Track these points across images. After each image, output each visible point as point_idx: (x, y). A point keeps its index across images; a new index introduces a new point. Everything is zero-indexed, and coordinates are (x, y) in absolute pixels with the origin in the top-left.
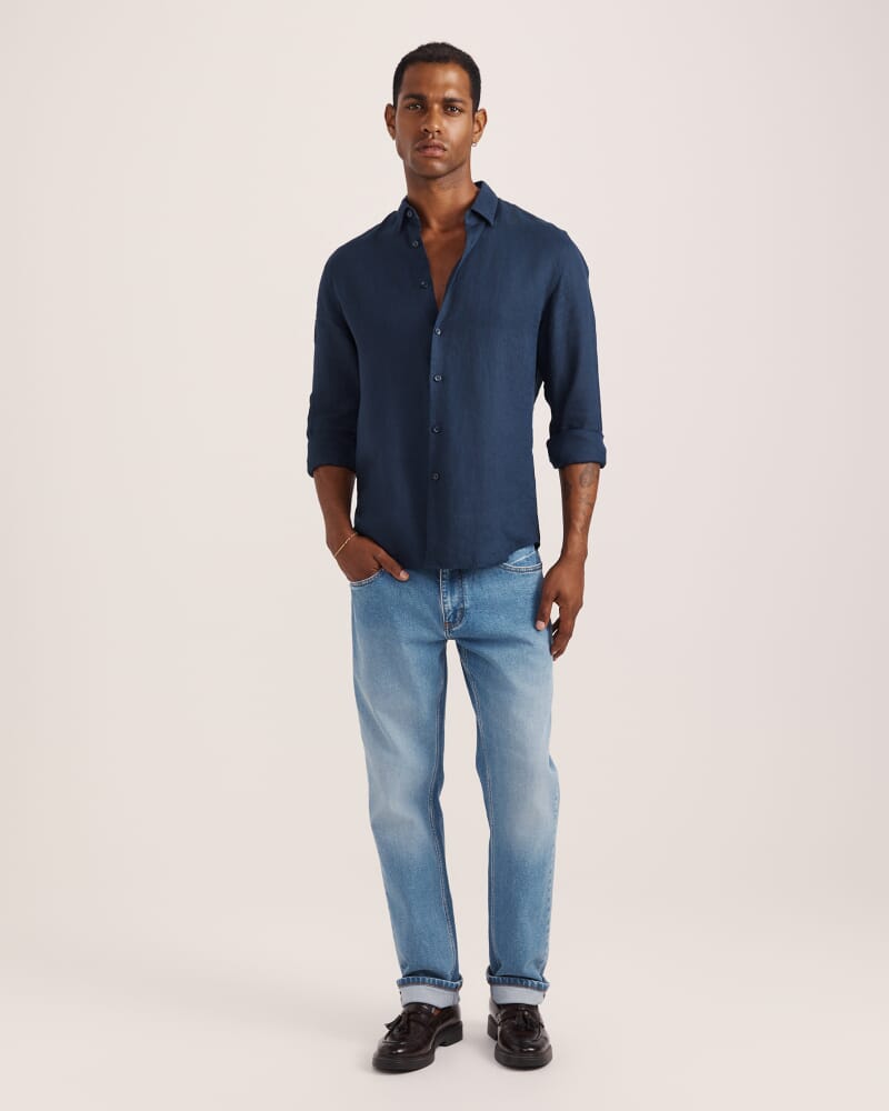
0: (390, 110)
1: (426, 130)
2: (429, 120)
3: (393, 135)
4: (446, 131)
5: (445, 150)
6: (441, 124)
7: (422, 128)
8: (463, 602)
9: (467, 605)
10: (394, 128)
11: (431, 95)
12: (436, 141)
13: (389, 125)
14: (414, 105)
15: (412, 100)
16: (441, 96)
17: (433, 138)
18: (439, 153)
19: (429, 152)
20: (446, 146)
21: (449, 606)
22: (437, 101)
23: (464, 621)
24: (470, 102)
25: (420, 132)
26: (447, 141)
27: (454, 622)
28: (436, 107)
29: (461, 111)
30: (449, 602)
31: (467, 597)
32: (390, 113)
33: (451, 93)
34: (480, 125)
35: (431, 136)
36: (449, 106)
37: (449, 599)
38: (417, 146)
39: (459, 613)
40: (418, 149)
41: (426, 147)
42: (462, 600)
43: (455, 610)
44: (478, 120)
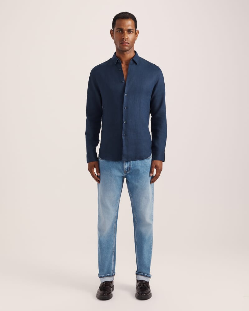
0: (112, 31)
1: (123, 38)
2: (124, 36)
3: (113, 39)
4: (129, 38)
5: (129, 43)
6: (127, 37)
7: (122, 38)
8: (130, 166)
9: (131, 167)
10: (113, 36)
11: (124, 28)
12: (126, 41)
13: (111, 35)
14: (120, 31)
15: (119, 30)
16: (127, 29)
17: (125, 41)
18: (127, 44)
19: (124, 44)
20: (129, 42)
21: (126, 167)
22: (126, 30)
23: (130, 171)
24: (135, 29)
25: (121, 39)
26: (129, 41)
27: (127, 171)
28: (126, 32)
29: (133, 32)
30: (126, 166)
31: (132, 165)
32: (112, 32)
33: (130, 28)
34: (137, 35)
35: (125, 40)
36: (129, 31)
37: (126, 165)
38: (121, 43)
39: (129, 169)
40: (121, 44)
41: (123, 43)
42: (130, 165)
43: (128, 168)
44: (137, 33)
